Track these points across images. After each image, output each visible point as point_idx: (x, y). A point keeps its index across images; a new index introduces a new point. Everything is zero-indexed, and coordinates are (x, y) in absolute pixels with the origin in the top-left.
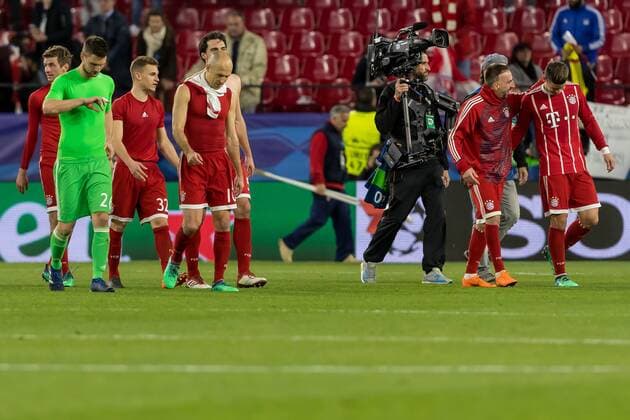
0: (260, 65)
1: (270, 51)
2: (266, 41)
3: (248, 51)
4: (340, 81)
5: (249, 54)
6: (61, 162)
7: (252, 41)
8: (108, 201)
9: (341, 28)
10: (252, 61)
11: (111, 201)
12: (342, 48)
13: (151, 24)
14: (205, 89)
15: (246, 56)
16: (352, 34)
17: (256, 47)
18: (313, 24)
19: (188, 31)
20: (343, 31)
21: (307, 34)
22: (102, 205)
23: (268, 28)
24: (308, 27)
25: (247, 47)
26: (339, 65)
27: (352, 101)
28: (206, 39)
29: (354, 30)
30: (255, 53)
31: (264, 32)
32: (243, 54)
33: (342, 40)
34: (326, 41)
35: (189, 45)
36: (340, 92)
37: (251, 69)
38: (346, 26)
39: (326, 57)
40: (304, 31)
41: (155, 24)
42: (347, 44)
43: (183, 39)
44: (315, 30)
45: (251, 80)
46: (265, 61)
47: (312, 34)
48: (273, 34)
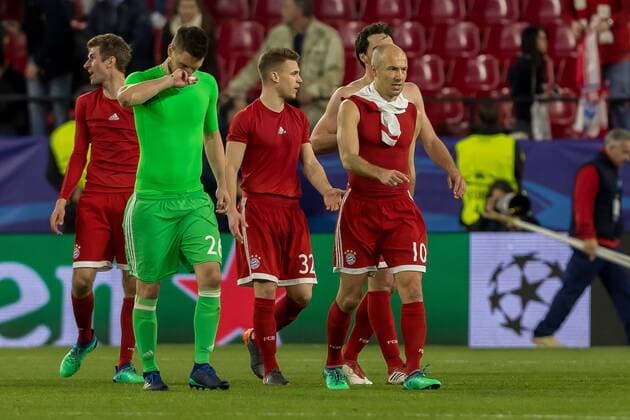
0: (334, 68)
1: (348, 49)
2: (343, 35)
3: (315, 49)
4: (447, 91)
5: (318, 53)
6: (139, 197)
7: (321, 34)
8: (216, 246)
9: (448, 17)
10: (322, 62)
11: (220, 246)
12: (450, 45)
13: (182, 10)
14: (379, 104)
15: (312, 55)
16: (463, 26)
17: (327, 43)
18: (409, 12)
19: (233, 22)
20: (451, 21)
21: (401, 25)
22: (210, 252)
23: (346, 17)
24: (402, 15)
25: (315, 44)
26: (446, 69)
27: (463, 120)
28: (367, 34)
29: (467, 19)
30: (325, 53)
31: (340, 22)
32: (309, 52)
33: (450, 33)
34: (427, 35)
35: (234, 41)
36: (448, 107)
37: (321, 74)
38: (456, 14)
39: (427, 58)
40: (397, 21)
41: (189, 11)
42: (457, 39)
43: (227, 33)
44: (412, 20)
45: (321, 90)
46: (341, 63)
47: (408, 25)
48: (353, 25)
